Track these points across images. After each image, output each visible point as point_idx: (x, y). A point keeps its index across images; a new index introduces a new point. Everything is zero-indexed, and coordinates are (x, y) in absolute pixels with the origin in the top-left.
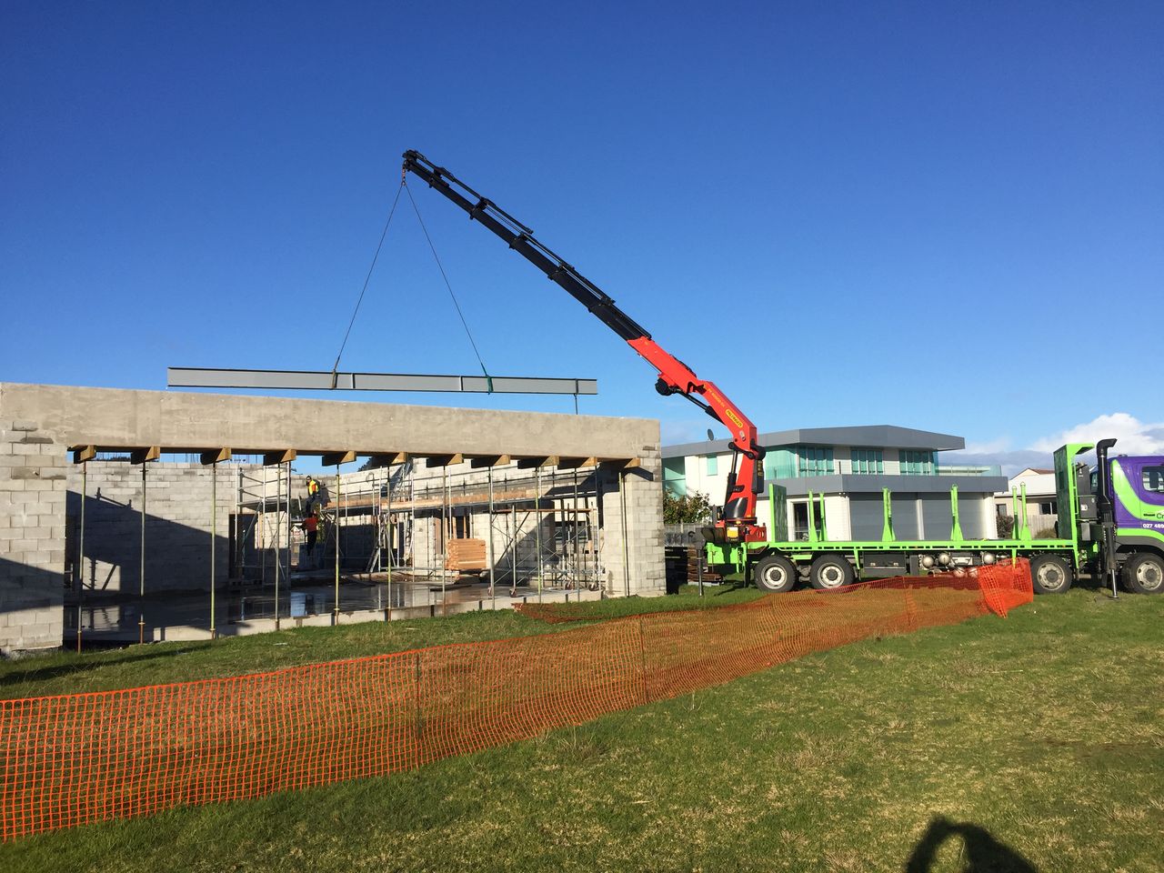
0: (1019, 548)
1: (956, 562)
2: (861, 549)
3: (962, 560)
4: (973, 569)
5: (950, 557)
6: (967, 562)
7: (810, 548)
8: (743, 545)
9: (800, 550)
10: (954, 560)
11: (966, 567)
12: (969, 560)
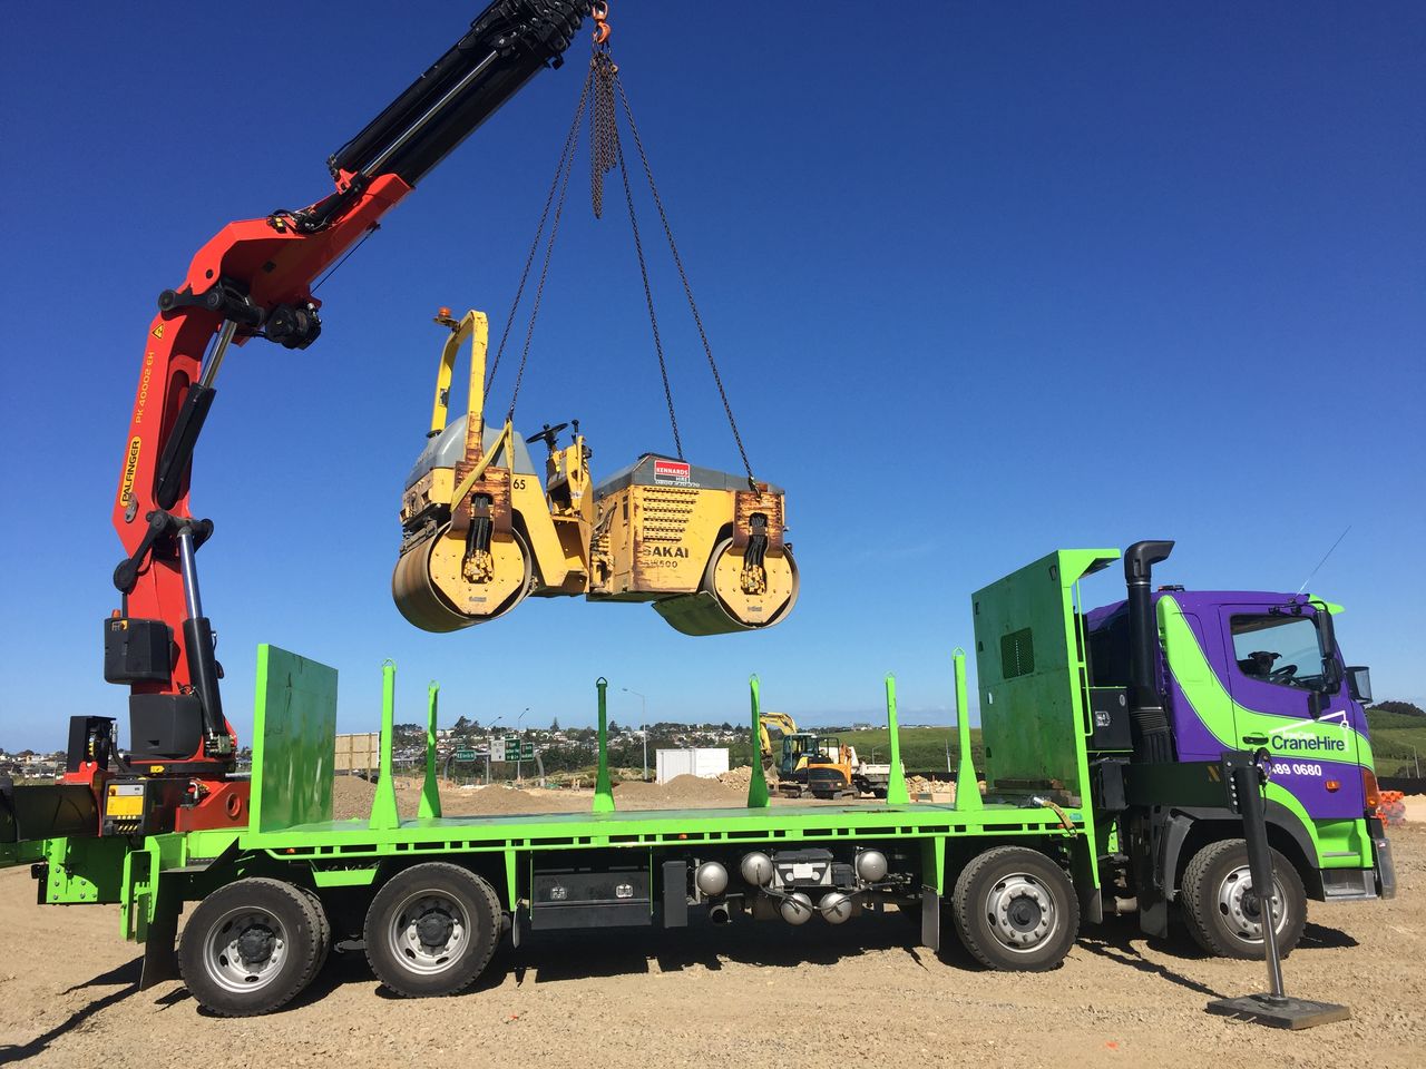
0: (952, 833)
1: (789, 877)
2: (527, 846)
3: (803, 871)
4: (834, 898)
5: (774, 865)
6: (816, 876)
7: (373, 848)
8: (151, 844)
9: (337, 854)
10: (783, 873)
11: (815, 892)
12: (822, 872)
